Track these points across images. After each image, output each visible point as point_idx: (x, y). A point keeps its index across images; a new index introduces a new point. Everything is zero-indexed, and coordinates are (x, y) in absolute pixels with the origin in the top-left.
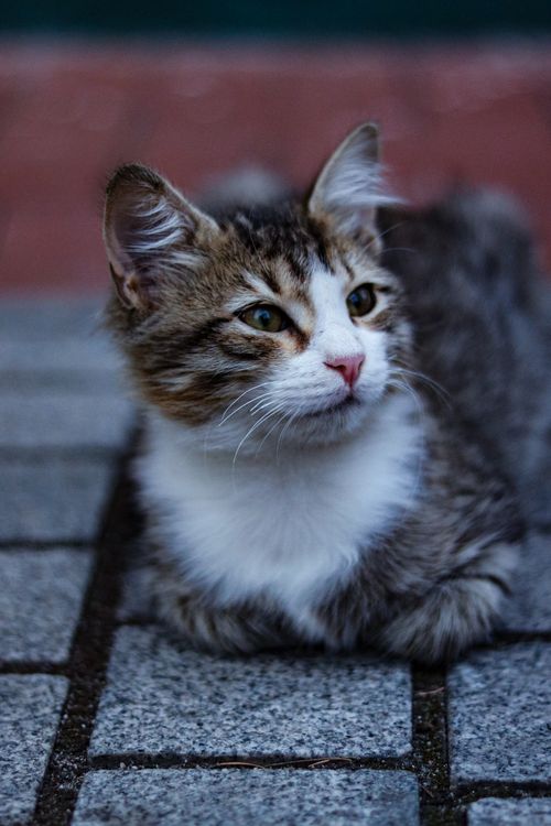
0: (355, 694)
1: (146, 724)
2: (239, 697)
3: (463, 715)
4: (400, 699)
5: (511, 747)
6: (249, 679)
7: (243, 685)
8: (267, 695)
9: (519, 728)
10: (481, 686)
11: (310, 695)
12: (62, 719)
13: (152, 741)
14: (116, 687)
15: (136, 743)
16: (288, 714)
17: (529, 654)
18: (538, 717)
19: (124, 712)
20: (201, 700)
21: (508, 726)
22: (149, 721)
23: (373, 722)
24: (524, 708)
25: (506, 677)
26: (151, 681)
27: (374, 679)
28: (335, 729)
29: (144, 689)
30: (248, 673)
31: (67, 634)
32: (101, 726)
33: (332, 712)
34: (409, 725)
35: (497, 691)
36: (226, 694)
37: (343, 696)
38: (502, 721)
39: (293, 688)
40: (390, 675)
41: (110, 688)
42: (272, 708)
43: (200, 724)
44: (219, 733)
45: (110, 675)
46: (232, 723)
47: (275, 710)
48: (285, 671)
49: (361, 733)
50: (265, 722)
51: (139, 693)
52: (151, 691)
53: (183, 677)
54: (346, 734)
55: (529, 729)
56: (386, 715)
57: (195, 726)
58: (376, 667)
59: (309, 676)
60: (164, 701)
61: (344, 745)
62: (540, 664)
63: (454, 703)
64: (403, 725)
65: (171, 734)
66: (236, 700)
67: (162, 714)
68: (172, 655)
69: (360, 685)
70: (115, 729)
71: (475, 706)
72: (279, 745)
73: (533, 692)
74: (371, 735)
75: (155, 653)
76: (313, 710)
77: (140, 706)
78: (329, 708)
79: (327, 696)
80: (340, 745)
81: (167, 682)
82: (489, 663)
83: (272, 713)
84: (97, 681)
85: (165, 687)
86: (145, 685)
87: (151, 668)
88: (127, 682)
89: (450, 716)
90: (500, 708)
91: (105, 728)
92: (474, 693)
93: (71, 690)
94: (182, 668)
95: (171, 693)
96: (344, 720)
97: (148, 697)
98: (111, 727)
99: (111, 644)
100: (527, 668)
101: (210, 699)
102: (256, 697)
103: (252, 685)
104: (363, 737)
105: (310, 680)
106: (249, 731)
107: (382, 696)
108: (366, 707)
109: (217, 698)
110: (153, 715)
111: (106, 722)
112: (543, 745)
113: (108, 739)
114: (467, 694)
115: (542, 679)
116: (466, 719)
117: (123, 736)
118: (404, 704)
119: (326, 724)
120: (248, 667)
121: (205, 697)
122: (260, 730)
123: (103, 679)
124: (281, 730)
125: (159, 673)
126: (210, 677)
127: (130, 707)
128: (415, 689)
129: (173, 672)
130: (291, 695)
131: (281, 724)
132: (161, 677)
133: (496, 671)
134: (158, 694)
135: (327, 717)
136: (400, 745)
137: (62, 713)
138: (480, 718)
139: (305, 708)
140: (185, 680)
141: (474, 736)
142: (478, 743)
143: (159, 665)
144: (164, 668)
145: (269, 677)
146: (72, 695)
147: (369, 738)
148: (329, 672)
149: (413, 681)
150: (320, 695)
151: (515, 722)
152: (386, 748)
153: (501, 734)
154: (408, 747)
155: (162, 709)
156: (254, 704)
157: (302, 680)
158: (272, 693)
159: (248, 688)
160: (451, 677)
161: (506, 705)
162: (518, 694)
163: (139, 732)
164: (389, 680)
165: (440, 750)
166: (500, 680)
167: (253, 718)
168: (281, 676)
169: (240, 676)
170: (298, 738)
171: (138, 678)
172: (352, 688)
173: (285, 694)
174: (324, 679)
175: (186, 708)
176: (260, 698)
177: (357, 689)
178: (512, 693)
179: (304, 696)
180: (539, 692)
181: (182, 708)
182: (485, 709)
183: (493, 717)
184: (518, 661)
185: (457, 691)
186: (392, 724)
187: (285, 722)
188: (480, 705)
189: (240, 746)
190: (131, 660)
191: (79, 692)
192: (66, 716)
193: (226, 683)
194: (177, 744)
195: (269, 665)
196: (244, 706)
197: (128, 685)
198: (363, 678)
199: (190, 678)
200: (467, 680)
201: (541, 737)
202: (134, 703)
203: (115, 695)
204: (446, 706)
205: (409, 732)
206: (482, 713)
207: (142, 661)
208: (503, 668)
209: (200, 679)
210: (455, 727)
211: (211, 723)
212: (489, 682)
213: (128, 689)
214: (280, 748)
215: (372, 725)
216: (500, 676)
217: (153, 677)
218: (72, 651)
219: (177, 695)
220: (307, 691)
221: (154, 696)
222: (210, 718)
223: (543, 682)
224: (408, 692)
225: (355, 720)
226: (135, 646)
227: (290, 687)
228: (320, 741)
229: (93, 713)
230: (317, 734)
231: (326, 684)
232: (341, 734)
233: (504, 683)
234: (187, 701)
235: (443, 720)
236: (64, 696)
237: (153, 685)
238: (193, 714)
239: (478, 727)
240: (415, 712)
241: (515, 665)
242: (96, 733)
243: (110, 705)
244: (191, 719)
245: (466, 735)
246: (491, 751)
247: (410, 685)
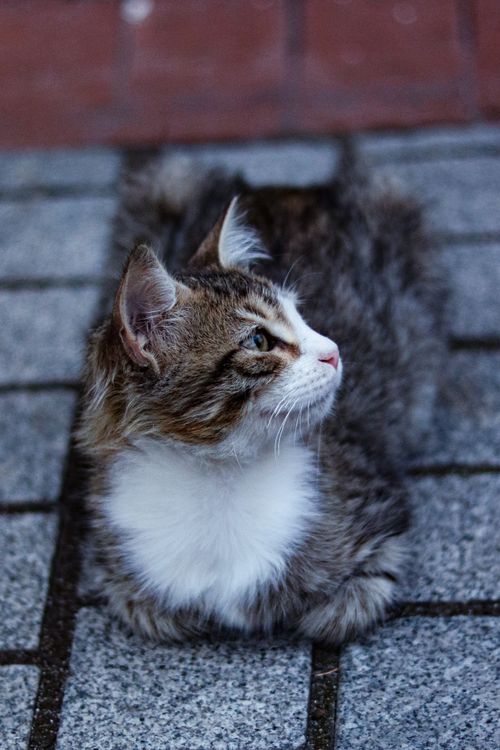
0: (265, 682)
1: (100, 720)
2: (173, 688)
3: (349, 702)
4: (300, 686)
5: (382, 736)
6: (182, 666)
7: (177, 674)
8: (196, 685)
9: (392, 716)
10: (367, 668)
11: (230, 684)
12: (35, 713)
13: (105, 739)
14: (77, 679)
15: (92, 742)
16: (212, 706)
17: (408, 631)
18: (407, 703)
19: (83, 707)
20: (144, 692)
21: (383, 714)
22: (102, 717)
23: (277, 712)
24: (398, 693)
25: (387, 657)
26: (104, 671)
27: (282, 664)
28: (247, 722)
29: (99, 680)
30: (182, 660)
31: (37, 617)
32: (65, 723)
33: (246, 703)
34: (305, 715)
35: (378, 673)
36: (163, 685)
37: (255, 684)
38: (379, 708)
39: (216, 677)
40: (294, 660)
41: (71, 680)
42: (199, 698)
43: (142, 720)
44: (157, 728)
45: (73, 666)
46: (167, 717)
47: (201, 701)
48: (212, 657)
49: (267, 726)
50: (193, 715)
51: (95, 685)
52: (104, 683)
53: (130, 665)
54: (255, 727)
55: (399, 717)
56: (288, 704)
57: (137, 721)
58: (283, 649)
59: (230, 662)
60: (115, 694)
61: (253, 738)
62: (415, 642)
63: (343, 689)
64: (301, 716)
65: (119, 731)
66: (171, 691)
67: (113, 709)
68: (121, 641)
69: (270, 671)
70: (76, 726)
71: (359, 691)
72: (202, 740)
73: (406, 675)
74: (275, 728)
75: (108, 639)
76: (231, 700)
77: (95, 701)
78: (244, 699)
79: (243, 685)
80: (250, 739)
81: (117, 672)
82: (375, 642)
83: (199, 704)
84: (61, 669)
85: (116, 678)
86: (99, 676)
87: (105, 657)
88: (85, 673)
89: (339, 702)
90: (379, 693)
91: (68, 726)
92: (360, 676)
93: (42, 679)
94: (129, 656)
95: (120, 685)
96: (255, 711)
97: (102, 691)
98: (72, 724)
99: (73, 628)
100: (405, 647)
101: (151, 690)
102: (187, 688)
103: (184, 674)
104: (268, 730)
105: (230, 667)
106: (179, 726)
107: (286, 684)
108: (272, 696)
109: (157, 689)
110: (106, 710)
111: (69, 719)
112: (409, 734)
113: (71, 738)
114: (354, 678)
115: (415, 658)
116: (351, 707)
117: (82, 734)
118: (303, 692)
119: (241, 716)
120: (181, 654)
121: (147, 689)
122: (189, 725)
123: (67, 667)
124: (205, 724)
125: (112, 662)
126: (152, 665)
127: (88, 701)
128: (315, 669)
129: (122, 661)
130: (215, 685)
131: (205, 717)
132: (112, 666)
133: (379, 652)
134: (110, 686)
135: (241, 708)
136: (297, 737)
137: (34, 707)
138: (362, 705)
139: (224, 699)
140: (131, 669)
141: (355, 726)
142: (356, 733)
143: (111, 653)
144: (115, 657)
145: (198, 665)
146: (42, 686)
147: (273, 731)
148: (245, 658)
149: (313, 665)
150: (237, 683)
151: (388, 709)
152: (285, 741)
153: (376, 722)
154: (303, 739)
155: (113, 702)
156: (185, 695)
157: (225, 666)
158: (200, 682)
159: (181, 678)
160: (343, 659)
161: (383, 690)
162: (395, 676)
163: (94, 729)
164: (293, 665)
165: (329, 738)
166: (382, 661)
167: (184, 711)
168: (208, 663)
169: (175, 664)
170: (217, 733)
171: (94, 669)
172: (263, 675)
173: (209, 683)
174: (241, 666)
175: (131, 701)
176: (190, 689)
177: (267, 676)
178: (390, 677)
179: (225, 685)
180: (411, 674)
181: (128, 702)
182: (367, 694)
183: (372, 704)
184: (398, 639)
185: (347, 675)
186: (291, 714)
187: (208, 714)
188: (363, 690)
189: (172, 742)
190: (89, 648)
191: (48, 682)
192: (38, 710)
193: (163, 671)
194: (124, 741)
195: (198, 650)
196: (177, 698)
197: (86, 677)
198: (273, 662)
199: (135, 667)
200: (356, 661)
201: (408, 725)
202: (91, 697)
203: (76, 688)
204: (337, 689)
205: (304, 723)
206: (364, 699)
207: (98, 649)
208: (387, 647)
209: (143, 668)
210: (341, 715)
211: (151, 717)
212: (373, 664)
213: (87, 681)
214: (203, 744)
215: (276, 716)
216: (383, 656)
217: (106, 667)
218: (41, 636)
219: (125, 687)
220: (227, 680)
221: (105, 687)
222: (150, 712)
223: (416, 662)
224: (307, 679)
225: (263, 711)
226: (92, 631)
227: (214, 675)
228: (234, 736)
229: (59, 706)
230: (233, 728)
231: (243, 671)
232: (251, 727)
233: (385, 665)
234: (132, 692)
235: (333, 705)
236: (36, 689)
237: (106, 677)
238: (137, 707)
239: (359, 716)
240: (311, 698)
241: (395, 645)
242: (61, 730)
243: (72, 699)
244: (135, 713)
245: (349, 725)
246: (366, 742)
247: (310, 668)
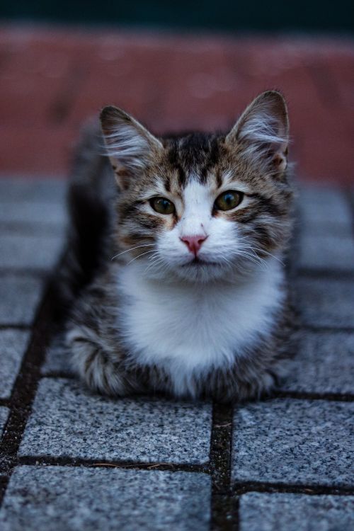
0: (178, 425)
1: (53, 438)
2: (109, 424)
3: (241, 441)
4: (205, 429)
5: (268, 461)
6: (116, 413)
7: (111, 417)
8: (126, 424)
9: (274, 450)
10: (253, 423)
11: (152, 425)
12: (4, 433)
13: (56, 449)
14: (37, 415)
15: (46, 450)
16: (138, 436)
17: (283, 405)
18: (285, 444)
19: (40, 430)
20: (87, 424)
21: (267, 449)
22: (55, 437)
23: (188, 442)
24: (277, 438)
25: (268, 418)
26: (58, 412)
27: (190, 417)
28: (165, 446)
29: (53, 417)
30: (115, 410)
31: (11, 381)
32: (26, 438)
33: (164, 436)
34: (208, 445)
35: (263, 427)
36: (102, 422)
37: (171, 426)
38: (264, 445)
39: (141, 420)
40: (199, 415)
41: (33, 415)
42: (128, 431)
43: (85, 440)
44: (96, 445)
45: (34, 408)
46: (104, 440)
47: (130, 433)
48: (138, 409)
49: (180, 449)
50: (123, 440)
51: (50, 419)
52: (58, 418)
53: (77, 410)
54: (170, 449)
55: (280, 451)
56: (195, 438)
57: (82, 441)
58: (192, 408)
59: (152, 413)
60: (65, 425)
61: (169, 456)
62: (289, 411)
63: (236, 433)
64: (205, 446)
65: (67, 445)
66: (107, 426)
67: (63, 433)
68: (72, 397)
69: (181, 420)
70: (34, 440)
71: (248, 435)
72: (131, 454)
73: (284, 429)
74: (186, 451)
75: (62, 395)
76: (153, 434)
77: (50, 427)
78: (162, 433)
79: (161, 426)
80: (167, 456)
81: (68, 413)
82: (259, 410)
83: (128, 434)
84: (26, 411)
85: (66, 416)
86: (54, 414)
87: (58, 405)
88: (44, 412)
89: (233, 441)
90: (263, 437)
91: (29, 440)
92: (248, 427)
93: (10, 415)
94: (77, 405)
95: (69, 420)
96: (170, 440)
97: (55, 422)
98: (32, 439)
99: (36, 389)
100: (281, 414)
101: (92, 424)
102: (119, 425)
103: (118, 417)
104: (181, 452)
105: (152, 416)
106: (113, 445)
107: (194, 427)
108: (184, 433)
109: (97, 424)
110: (57, 433)
111: (29, 436)
112: (287, 461)
113: (30, 447)
114: (244, 428)
115: (289, 420)
116: (243, 443)
117: (38, 445)
118: (207, 432)
119: (160, 443)
120: (116, 406)
121: (89, 423)
122: (120, 445)
123: (30, 409)
124: (133, 445)
125: (63, 408)
126: (93, 411)
127: (45, 427)
128: (214, 423)
129: (71, 407)
130: (140, 425)
131: (133, 442)
132: (64, 410)
133: (262, 415)
134: (62, 420)
135: (160, 438)
136: (203, 457)
137: (4, 430)
138: (251, 443)
139: (148, 432)
140: (77, 412)
141: (246, 454)
142: (248, 458)
143: (64, 403)
144: (66, 405)
145: (128, 413)
146: (11, 419)
147: (185, 453)
148: (163, 411)
149: (213, 419)
150: (157, 425)
151: (271, 446)
152: (194, 459)
153: (263, 453)
154: (207, 459)
155: (63, 430)
156: (118, 429)
157: (148, 415)
158: (129, 422)
159: (115, 419)
160: (235, 417)
161: (267, 435)
162: (274, 429)
163: (48, 443)
164: (199, 418)
165: (227, 462)
166: (264, 420)
167: (117, 437)
168: (135, 412)
169: (111, 411)
170: (142, 451)
171: (51, 410)
172: (176, 422)
173: (136, 424)
174: (160, 416)
175: (77, 429)
176: (122, 426)
177: (179, 422)
178: (271, 429)
179: (148, 425)
180: (287, 428)
181: (75, 430)
182: (255, 437)
183: (259, 443)
184: (275, 409)
185: (239, 426)
186: (198, 444)
187: (135, 440)
188: (252, 435)
189: (107, 454)
190: (47, 399)
191: (15, 417)
192: (6, 431)
193: (102, 415)
194: (70, 451)
195: (128, 405)
196: (112, 430)
197: (44, 414)
198: (184, 415)
199: (82, 411)
200: (245, 419)
201: (287, 456)
202: (47, 425)
203: (36, 420)
204: (231, 435)
205: (208, 450)
206: (253, 440)
207: (54, 400)
208: (267, 413)
209: (87, 412)
210: (235, 448)
211: (91, 439)
212: (258, 421)
213: (44, 417)
214: (131, 456)
215: (186, 444)
216: (265, 417)
217: (59, 410)
218: (13, 392)
219: (73, 421)
220: (150, 422)
221: (58, 421)
222: (91, 436)
223: (290, 422)
224: (209, 426)
225: (176, 441)
226: (50, 391)
227: (140, 419)
228: (155, 453)
229: (22, 430)
230: (154, 448)
231: (161, 418)
232: (168, 449)
233: (267, 422)
234: (78, 425)
235: (229, 443)
236: (6, 419)
237: (59, 415)
238: (81, 433)
239: (250, 449)
240: (213, 437)
241: (274, 412)
242: (23, 442)
243: (33, 426)
244: (80, 436)
245: (242, 453)
246: (256, 463)
247: (211, 421)
